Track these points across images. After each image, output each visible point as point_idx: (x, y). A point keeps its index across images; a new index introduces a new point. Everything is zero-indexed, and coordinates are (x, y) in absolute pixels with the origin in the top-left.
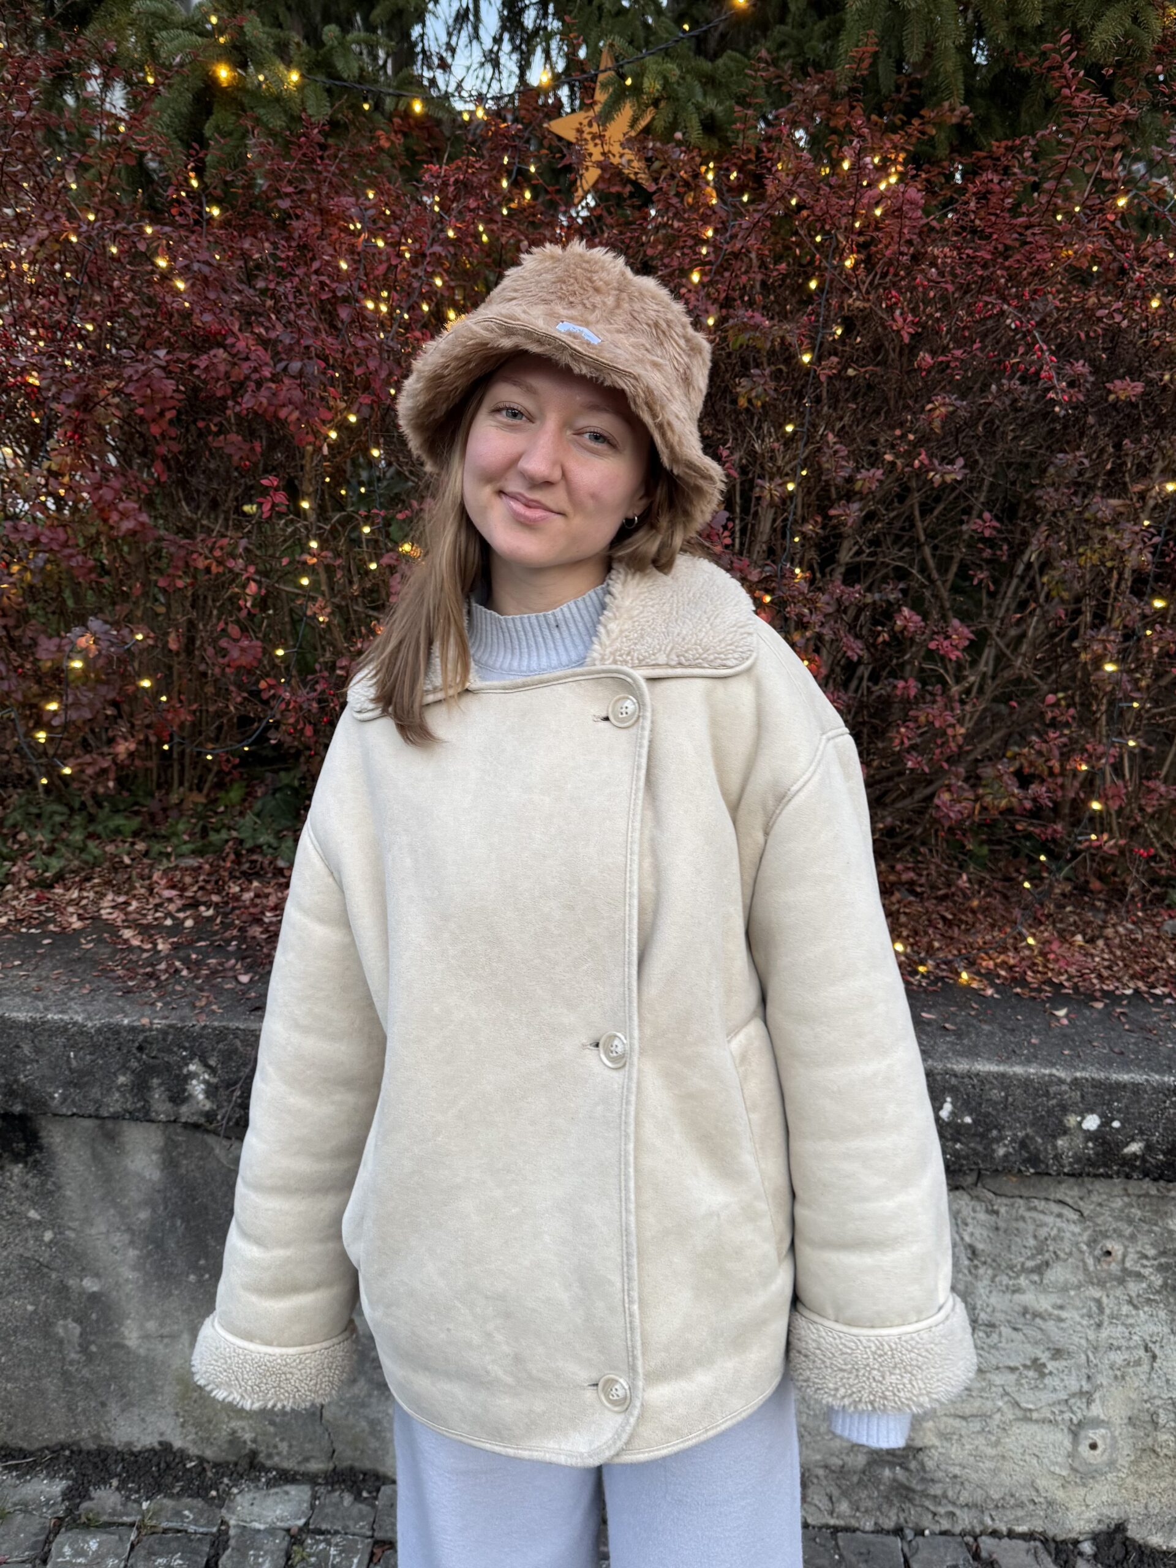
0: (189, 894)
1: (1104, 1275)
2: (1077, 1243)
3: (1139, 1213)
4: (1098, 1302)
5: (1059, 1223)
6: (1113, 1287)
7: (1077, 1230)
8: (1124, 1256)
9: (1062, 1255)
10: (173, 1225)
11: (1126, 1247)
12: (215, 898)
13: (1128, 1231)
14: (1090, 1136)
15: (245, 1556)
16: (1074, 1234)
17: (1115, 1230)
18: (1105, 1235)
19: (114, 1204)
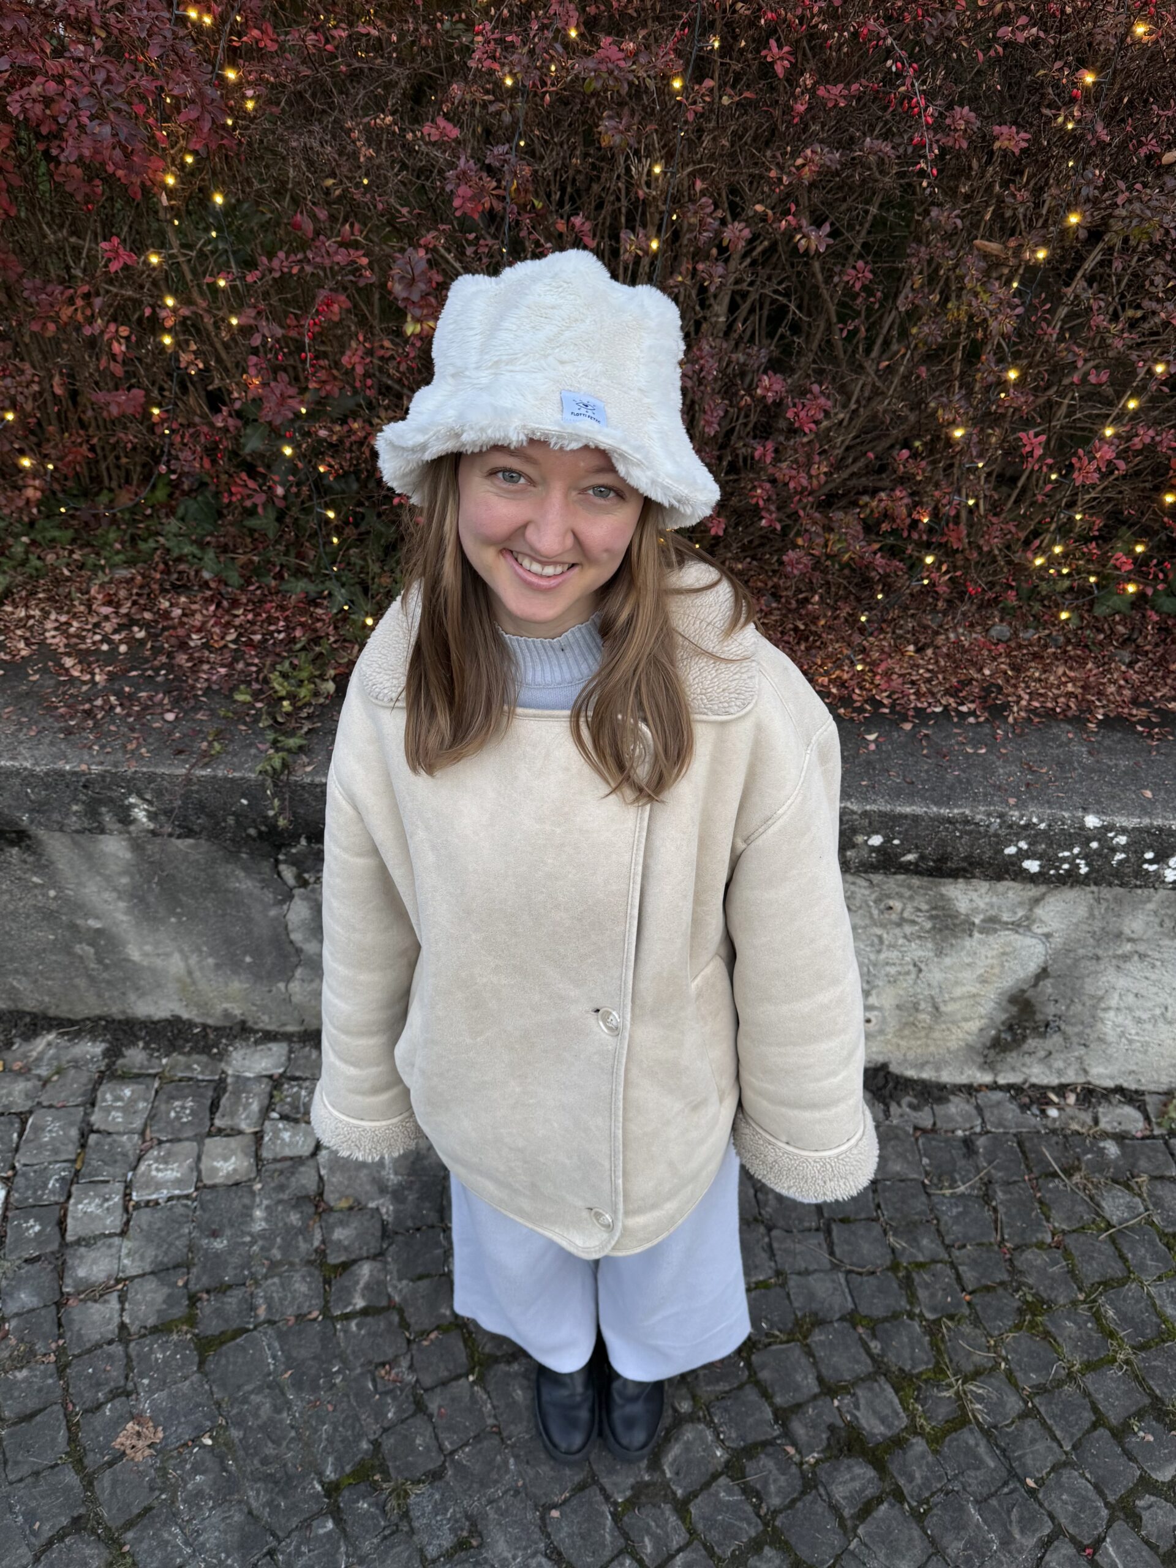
0: (124, 610)
1: (885, 921)
2: (866, 901)
4: (880, 938)
6: (892, 928)
7: (867, 892)
8: (903, 910)
10: (149, 887)
11: (904, 905)
12: (147, 615)
13: (908, 893)
14: (873, 849)
15: (239, 1098)
16: (864, 895)
17: (897, 894)
18: (889, 897)
19: (100, 874)
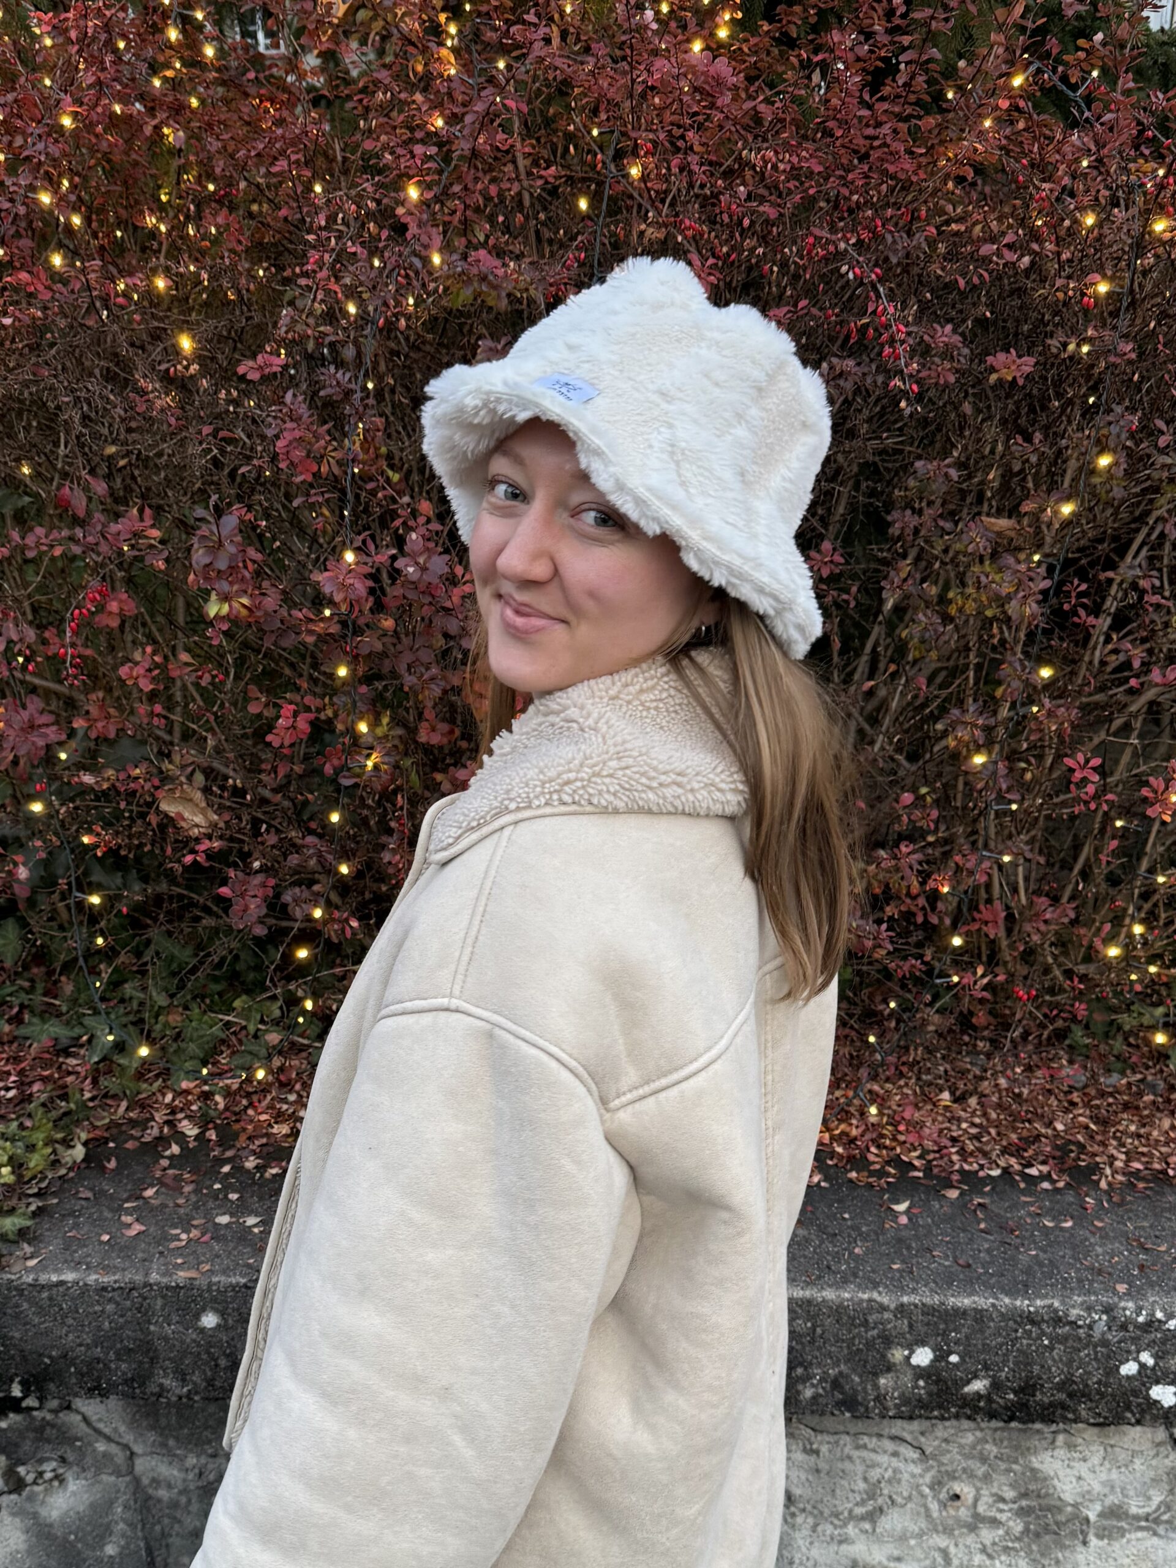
1: (950, 1522)
2: (918, 1486)
3: (995, 1450)
4: (946, 1554)
5: (895, 1463)
6: (962, 1534)
7: (917, 1470)
8: (976, 1500)
9: (899, 1500)
11: (978, 1490)
13: (981, 1470)
14: (920, 1373)
16: (913, 1476)
17: (964, 1470)
18: (952, 1476)
